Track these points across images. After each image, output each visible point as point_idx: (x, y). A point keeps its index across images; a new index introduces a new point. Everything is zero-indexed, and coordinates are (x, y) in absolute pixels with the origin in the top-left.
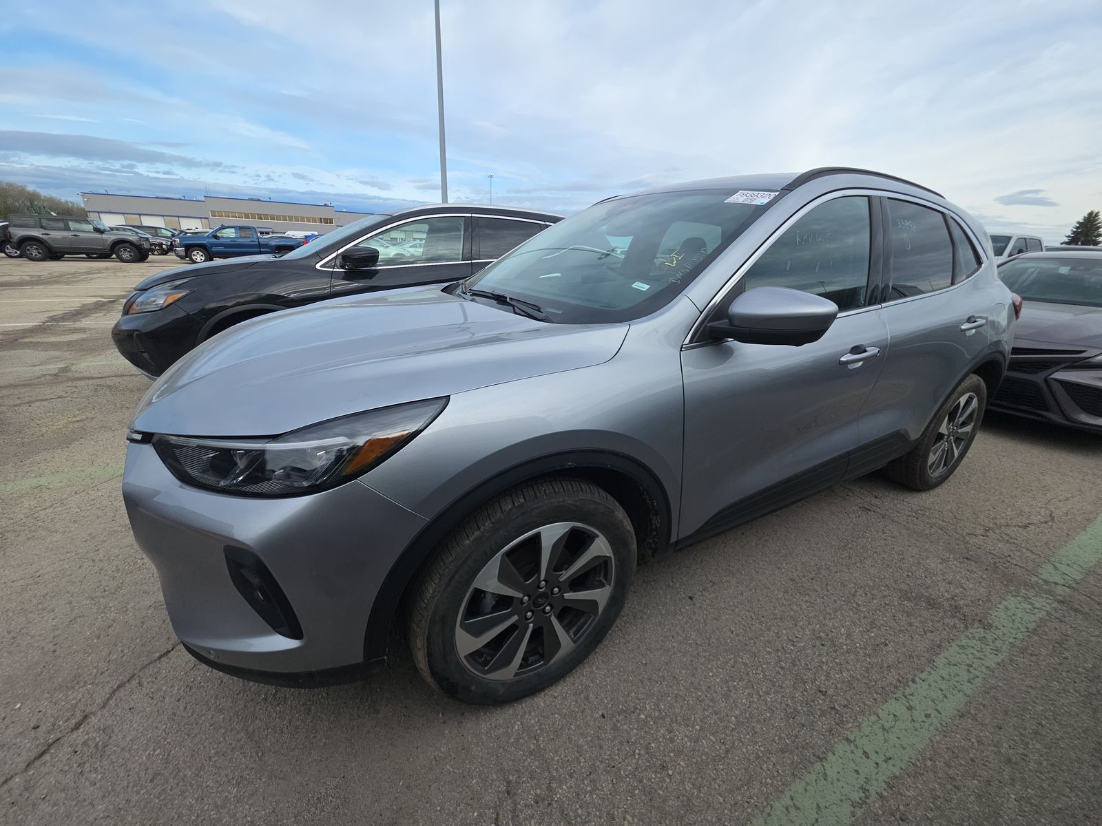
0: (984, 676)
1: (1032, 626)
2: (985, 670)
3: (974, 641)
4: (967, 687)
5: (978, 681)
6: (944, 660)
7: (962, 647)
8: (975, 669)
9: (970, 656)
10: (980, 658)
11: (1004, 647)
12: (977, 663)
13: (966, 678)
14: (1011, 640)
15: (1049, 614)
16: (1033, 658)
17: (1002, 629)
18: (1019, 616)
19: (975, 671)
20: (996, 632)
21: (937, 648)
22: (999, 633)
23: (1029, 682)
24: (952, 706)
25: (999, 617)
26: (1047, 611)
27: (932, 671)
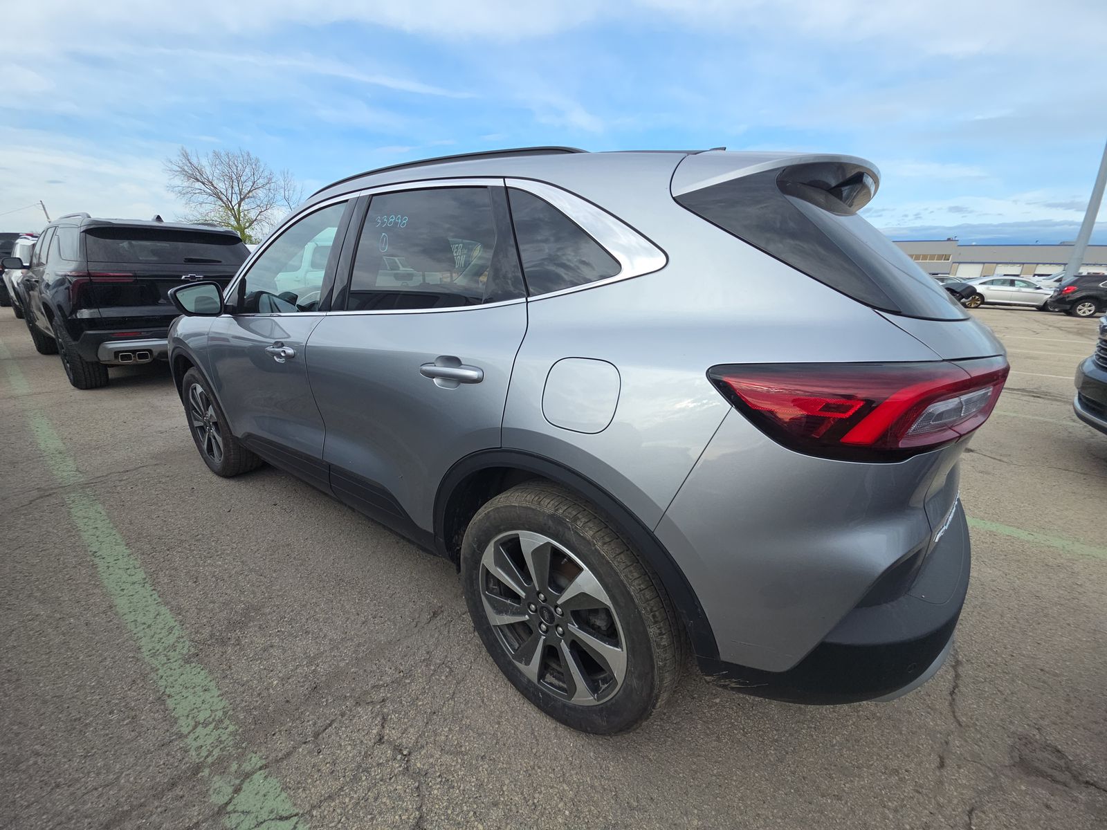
0: (134, 632)
1: (170, 703)
2: (139, 635)
3: (174, 640)
4: (131, 617)
5: (131, 626)
6: (162, 612)
7: (171, 629)
8: (144, 629)
9: (159, 631)
10: (153, 637)
11: (156, 662)
12: (149, 632)
13: (139, 619)
14: (161, 672)
15: (181, 736)
16: (129, 680)
17: (178, 671)
18: (191, 697)
19: (142, 628)
20: (177, 663)
21: (178, 611)
22: (175, 665)
23: (108, 662)
24: (122, 603)
25: (197, 676)
26: (186, 736)
27: (156, 602)
